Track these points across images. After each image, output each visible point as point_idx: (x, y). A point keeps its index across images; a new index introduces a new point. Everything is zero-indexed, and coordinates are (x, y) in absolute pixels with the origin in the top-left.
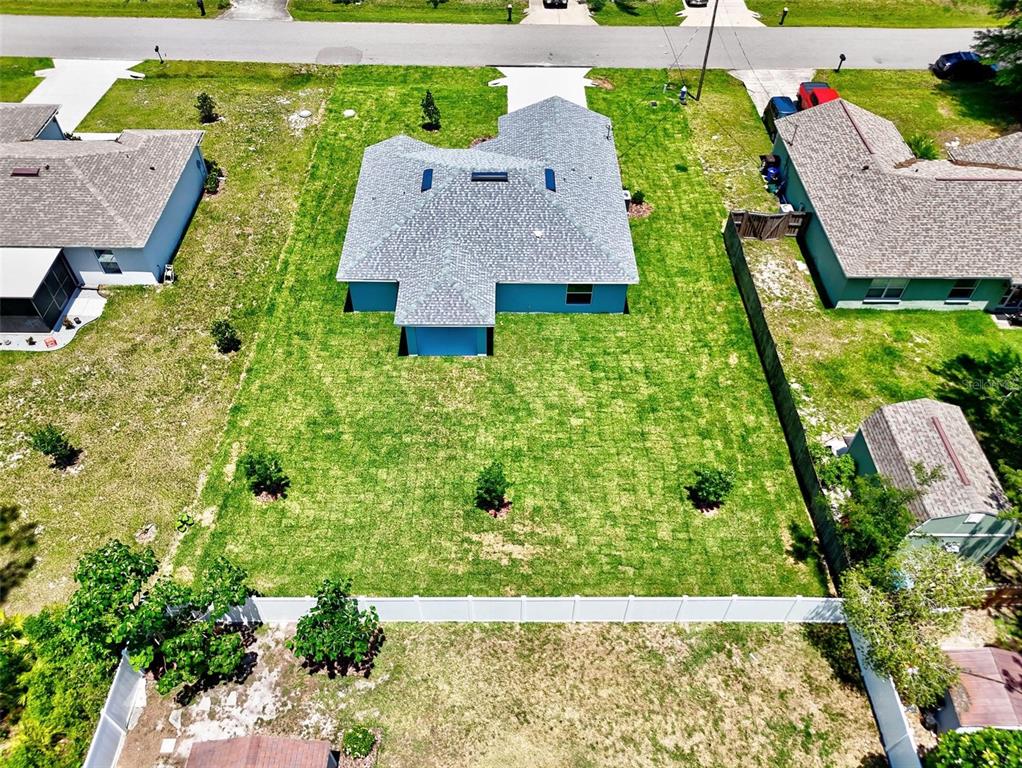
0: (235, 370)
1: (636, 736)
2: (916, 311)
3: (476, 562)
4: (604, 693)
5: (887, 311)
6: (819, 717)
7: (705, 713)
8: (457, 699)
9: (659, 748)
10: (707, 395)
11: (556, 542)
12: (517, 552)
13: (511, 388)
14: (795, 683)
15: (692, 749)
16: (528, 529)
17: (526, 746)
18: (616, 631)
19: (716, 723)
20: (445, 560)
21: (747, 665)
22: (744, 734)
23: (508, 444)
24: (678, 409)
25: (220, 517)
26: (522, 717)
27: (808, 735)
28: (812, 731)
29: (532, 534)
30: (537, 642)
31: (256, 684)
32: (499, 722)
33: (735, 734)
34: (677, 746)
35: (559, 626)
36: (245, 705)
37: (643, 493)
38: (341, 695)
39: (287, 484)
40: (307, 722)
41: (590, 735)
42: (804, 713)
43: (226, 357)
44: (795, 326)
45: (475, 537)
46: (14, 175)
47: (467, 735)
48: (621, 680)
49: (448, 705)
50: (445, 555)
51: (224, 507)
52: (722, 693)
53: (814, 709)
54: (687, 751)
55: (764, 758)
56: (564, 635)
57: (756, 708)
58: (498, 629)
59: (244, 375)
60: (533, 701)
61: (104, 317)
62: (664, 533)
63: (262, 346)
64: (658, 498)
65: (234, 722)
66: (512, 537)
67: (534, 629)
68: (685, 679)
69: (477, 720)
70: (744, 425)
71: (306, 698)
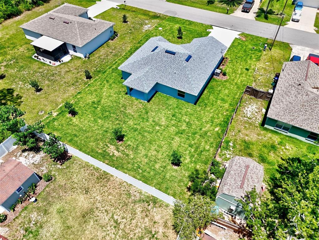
0: (86, 83)
1: (109, 212)
2: (293, 138)
3: (105, 151)
4: (110, 197)
5: (283, 134)
6: (160, 233)
7: (131, 216)
8: (76, 181)
9: (112, 217)
10: (200, 136)
11: (127, 155)
12: (116, 153)
13: (147, 113)
14: (161, 222)
15: (120, 222)
16: (123, 149)
17: (82, 199)
18: (125, 184)
19: (131, 220)
20: (97, 147)
21: (152, 210)
22: (137, 226)
23: (135, 126)
24: (189, 136)
25: (58, 115)
26: (87, 192)
27: (154, 236)
28: (155, 236)
29: (123, 151)
30: (104, 177)
31: (39, 155)
32: (81, 190)
33: (134, 225)
34: (117, 220)
35: (112, 176)
36: (33, 158)
37: (160, 154)
38: (53, 166)
39: (77, 114)
40: (42, 168)
41: (99, 205)
42: (157, 230)
43: (86, 80)
44: (246, 127)
45: (109, 145)
46: (64, 22)
47: (72, 189)
48: (116, 196)
49: (73, 180)
50: (99, 146)
51: (60, 113)
52: (139, 213)
53: (160, 231)
54: (119, 222)
55: (137, 235)
56: (112, 179)
57: (145, 221)
58: (97, 169)
59: (87, 85)
60: (92, 190)
61: (68, 62)
62: (157, 166)
63: (96, 80)
64: (163, 156)
65: (29, 161)
66: (118, 149)
67: (106, 173)
68: (133, 205)
69: (76, 187)
70: (204, 148)
71: (46, 163)
